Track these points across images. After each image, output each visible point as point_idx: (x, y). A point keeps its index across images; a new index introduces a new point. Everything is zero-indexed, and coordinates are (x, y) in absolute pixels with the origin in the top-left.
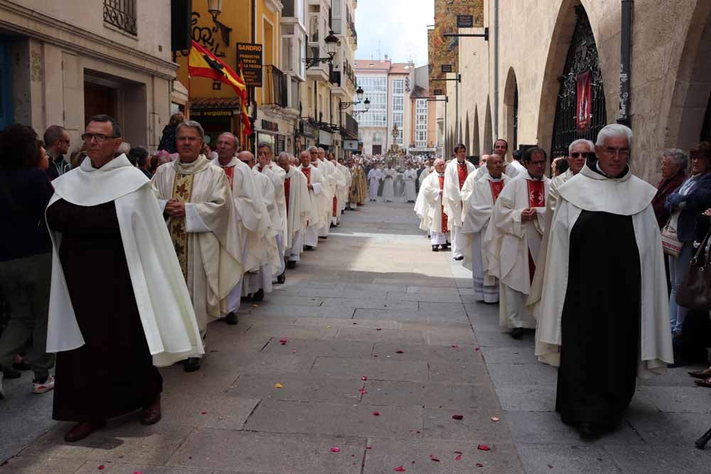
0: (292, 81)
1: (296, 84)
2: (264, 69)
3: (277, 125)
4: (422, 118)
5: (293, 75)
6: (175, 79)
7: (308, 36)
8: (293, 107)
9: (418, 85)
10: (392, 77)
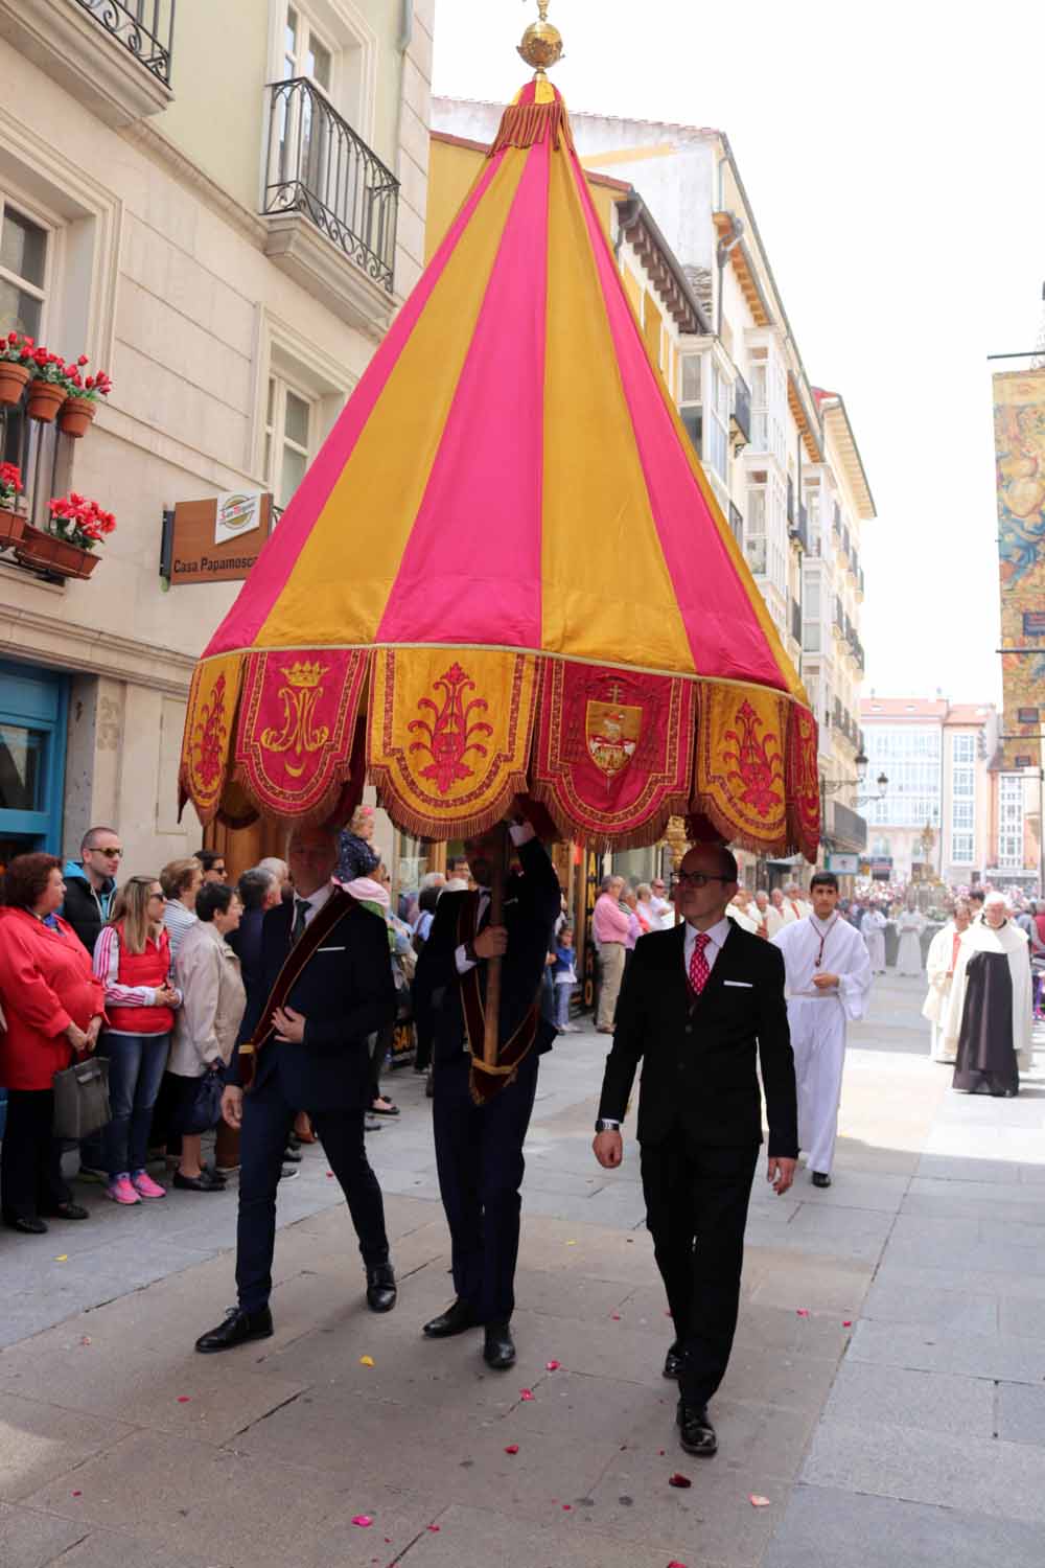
4: (1011, 810)
10: (951, 733)
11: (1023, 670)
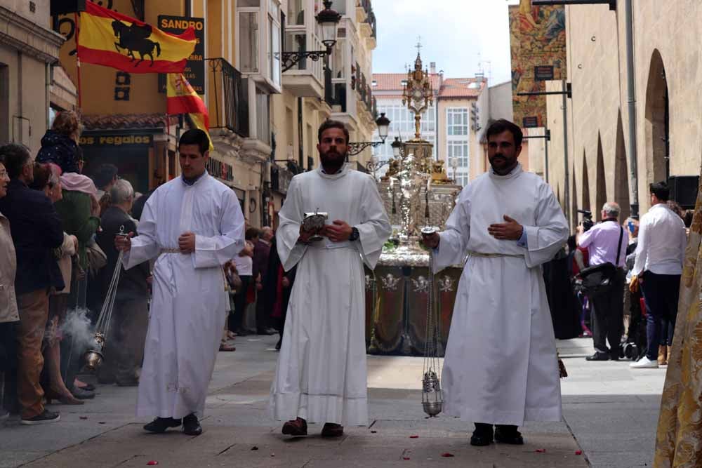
0: (258, 91)
1: (264, 97)
2: (206, 62)
3: (230, 168)
5: (258, 78)
6: (56, 63)
7: (286, 13)
8: (259, 138)
9: (494, 117)
10: (444, 105)
11: (539, 30)
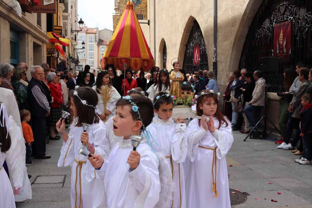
9: (100, 38)
